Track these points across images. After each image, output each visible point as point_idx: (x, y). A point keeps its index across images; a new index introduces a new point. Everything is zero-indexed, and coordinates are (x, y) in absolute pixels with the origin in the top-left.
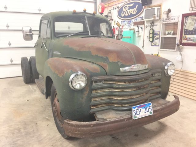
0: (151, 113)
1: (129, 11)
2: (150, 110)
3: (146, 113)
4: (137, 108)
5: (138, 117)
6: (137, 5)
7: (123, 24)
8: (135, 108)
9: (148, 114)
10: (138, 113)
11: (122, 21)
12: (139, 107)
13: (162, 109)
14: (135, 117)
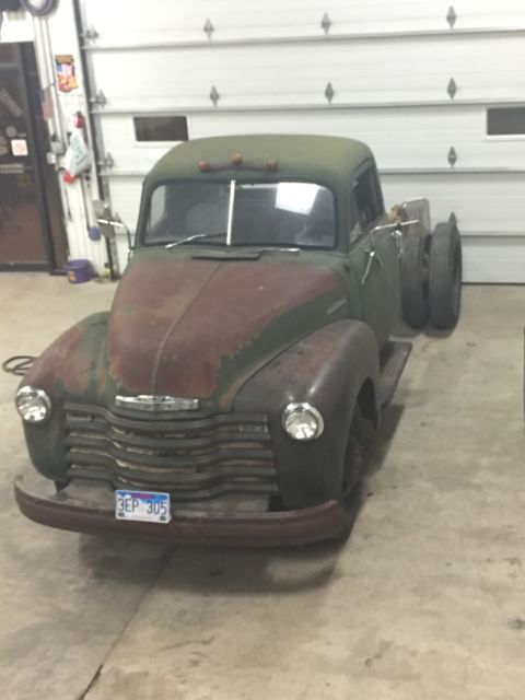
0: (163, 518)
2: (162, 511)
3: (152, 515)
4: (128, 497)
5: (129, 516)
8: (123, 494)
9: (155, 518)
10: (130, 508)
12: (134, 496)
13: (205, 521)
14: (121, 515)
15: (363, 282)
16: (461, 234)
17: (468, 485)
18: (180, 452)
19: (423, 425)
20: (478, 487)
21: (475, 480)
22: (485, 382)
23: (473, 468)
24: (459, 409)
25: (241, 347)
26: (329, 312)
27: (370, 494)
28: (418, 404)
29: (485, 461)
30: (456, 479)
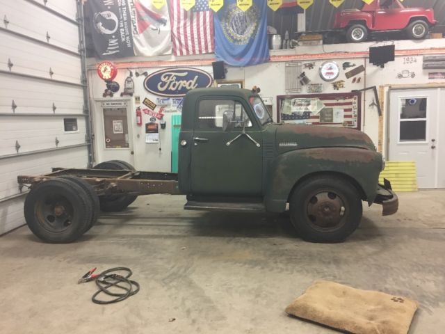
1: (177, 83)
6: (197, 77)
7: (162, 104)
11: (161, 98)
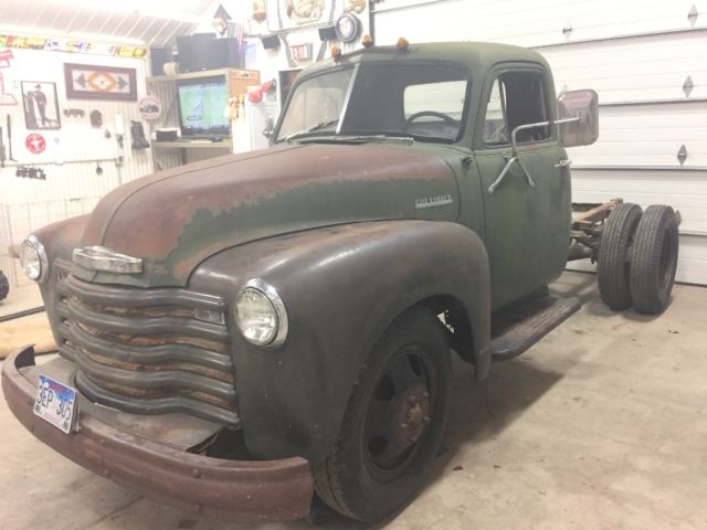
10: (45, 402)
14: (38, 408)
15: (491, 189)
16: (680, 232)
17: (606, 492)
18: (123, 337)
19: (577, 399)
20: (618, 499)
21: (617, 487)
22: (676, 369)
23: (624, 467)
24: (632, 391)
25: (236, 204)
26: (419, 206)
27: (460, 468)
28: (581, 377)
29: (643, 463)
30: (590, 478)
